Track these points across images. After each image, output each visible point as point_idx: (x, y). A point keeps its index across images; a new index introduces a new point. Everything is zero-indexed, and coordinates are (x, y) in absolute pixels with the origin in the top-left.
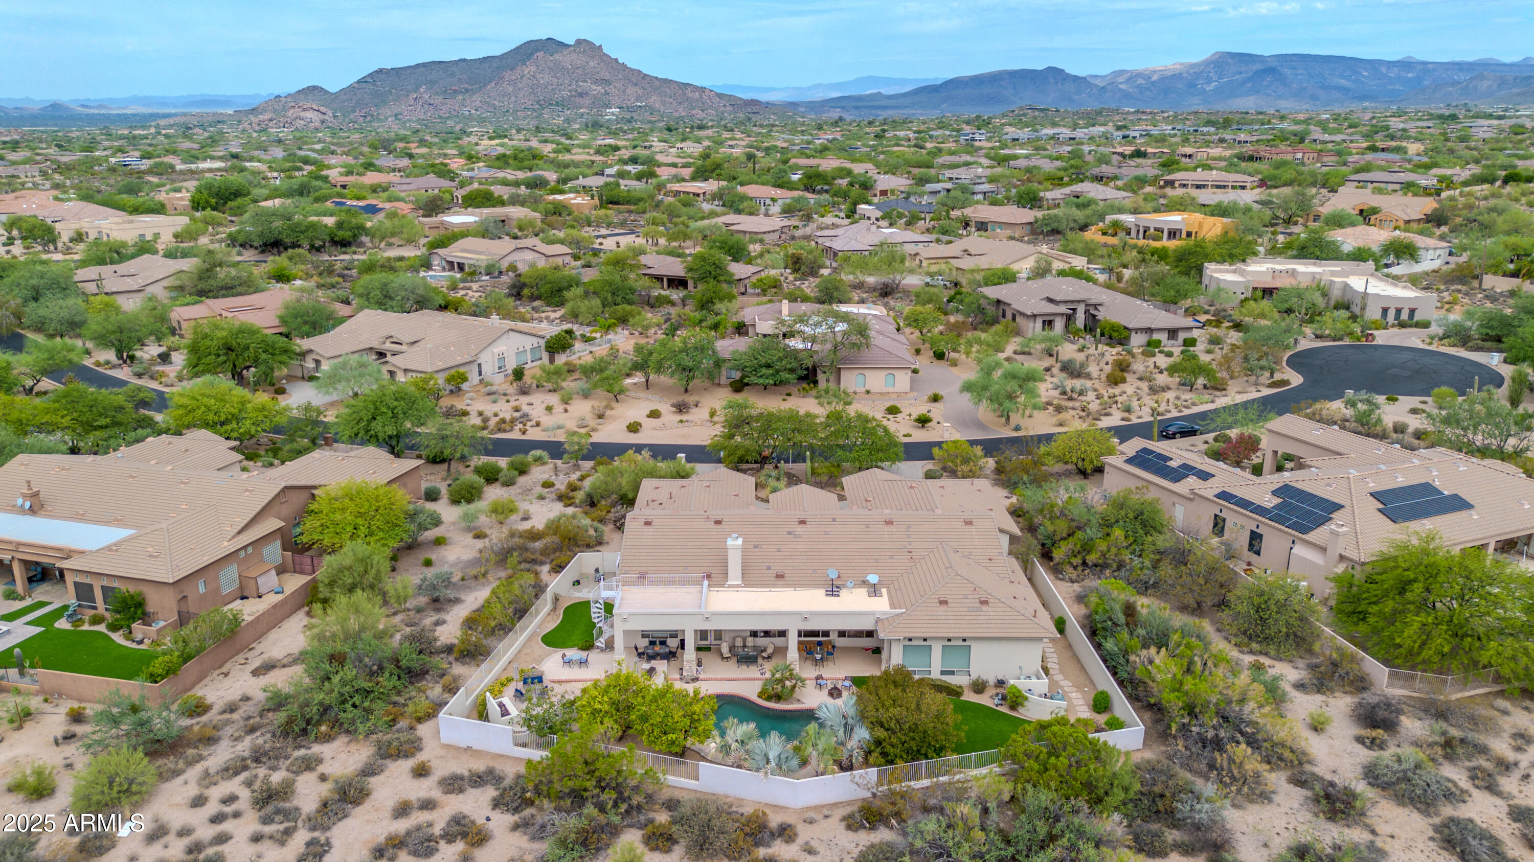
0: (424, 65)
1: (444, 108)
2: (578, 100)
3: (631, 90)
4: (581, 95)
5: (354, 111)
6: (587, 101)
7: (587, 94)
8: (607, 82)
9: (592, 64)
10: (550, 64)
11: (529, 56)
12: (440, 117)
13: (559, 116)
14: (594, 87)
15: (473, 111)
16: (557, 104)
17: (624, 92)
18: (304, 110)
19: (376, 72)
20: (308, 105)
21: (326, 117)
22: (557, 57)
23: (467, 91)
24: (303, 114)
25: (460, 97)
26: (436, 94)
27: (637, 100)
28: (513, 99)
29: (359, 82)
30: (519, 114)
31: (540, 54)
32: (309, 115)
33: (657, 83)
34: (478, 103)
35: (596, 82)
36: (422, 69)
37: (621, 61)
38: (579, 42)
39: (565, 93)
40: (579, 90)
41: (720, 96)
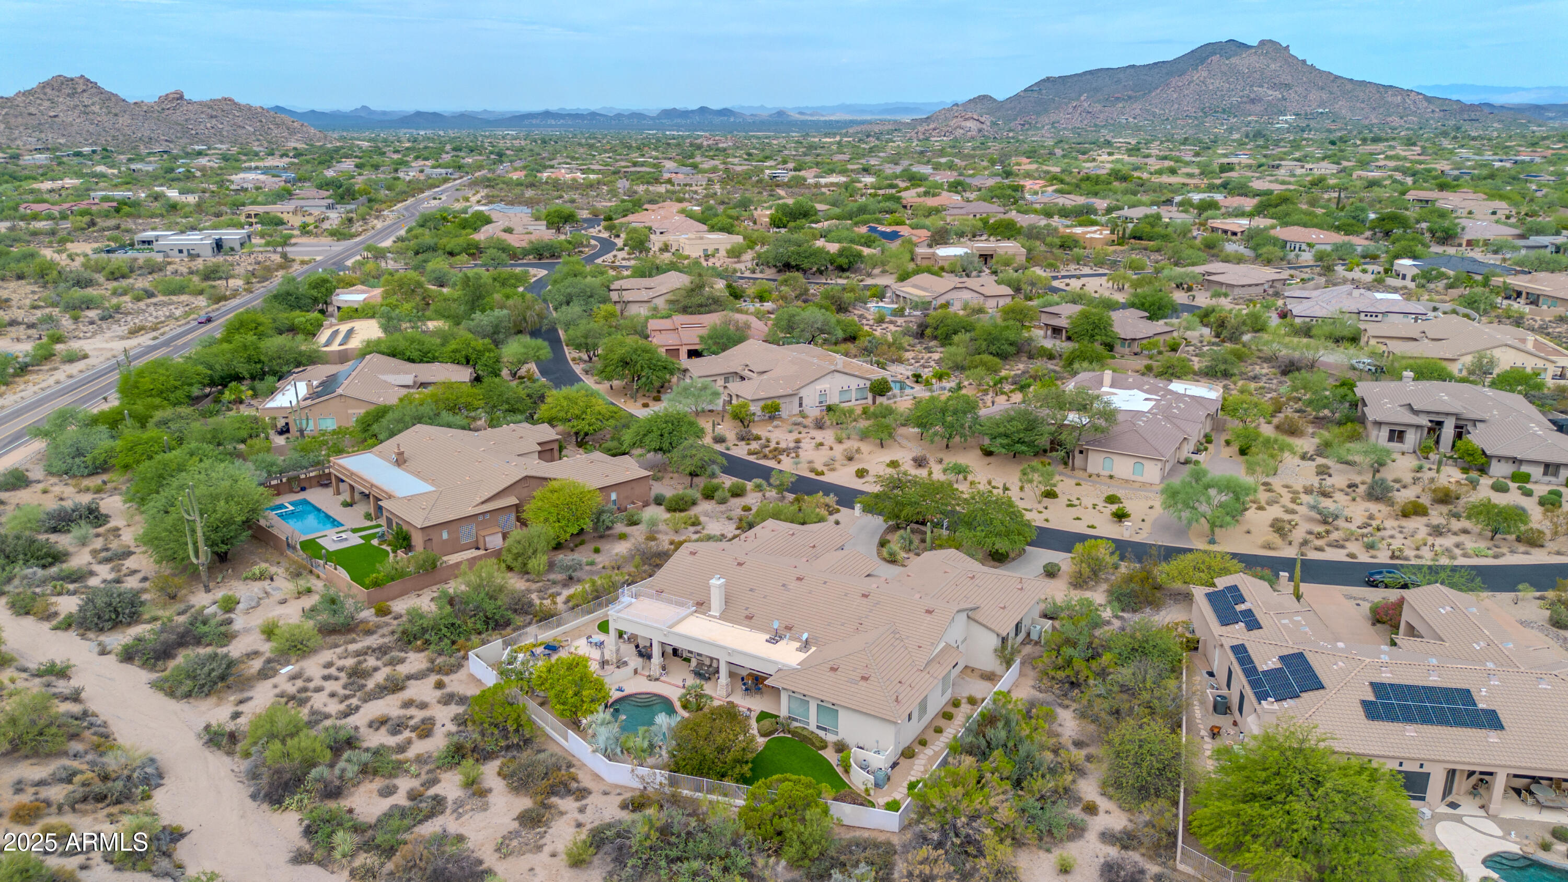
0: (1090, 72)
1: (1101, 116)
2: (1248, 106)
3: (1314, 95)
4: (1253, 101)
5: (1015, 119)
6: (1258, 108)
7: (1260, 100)
8: (1288, 86)
9: (1273, 66)
10: (1224, 68)
11: (1202, 60)
12: (1096, 126)
13: (1222, 124)
14: (1270, 92)
15: (1131, 120)
16: (1224, 111)
17: (1306, 97)
18: (966, 120)
19: (1043, 81)
20: (970, 115)
21: (984, 126)
22: (1234, 60)
23: (1130, 97)
24: (963, 124)
25: (1121, 105)
26: (1099, 101)
27: (1319, 107)
28: (1176, 106)
29: (1026, 90)
30: (1179, 122)
31: (1216, 58)
32: (969, 124)
33: (1349, 87)
34: (1138, 111)
35: (1274, 87)
36: (1089, 77)
37: (1309, 63)
38: (1262, 43)
39: (1235, 100)
40: (1252, 96)
41: (1429, 99)
